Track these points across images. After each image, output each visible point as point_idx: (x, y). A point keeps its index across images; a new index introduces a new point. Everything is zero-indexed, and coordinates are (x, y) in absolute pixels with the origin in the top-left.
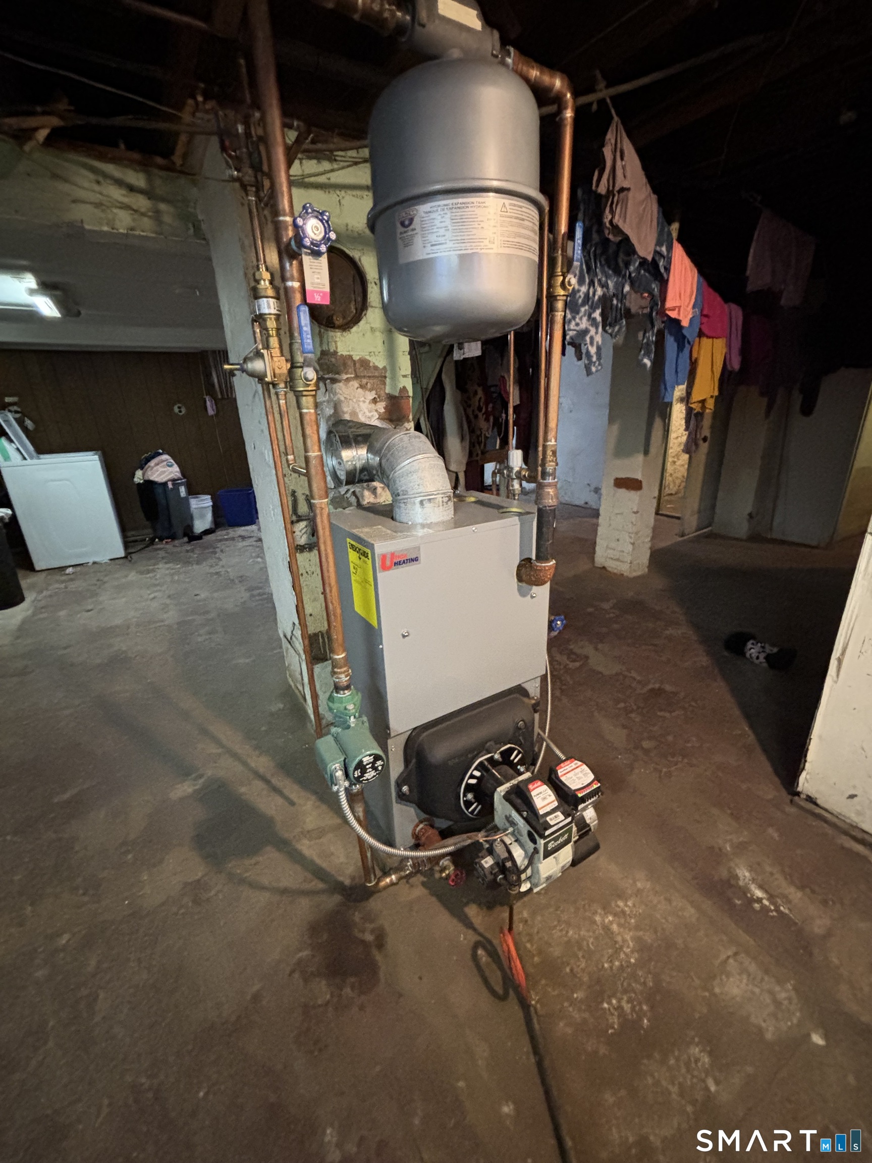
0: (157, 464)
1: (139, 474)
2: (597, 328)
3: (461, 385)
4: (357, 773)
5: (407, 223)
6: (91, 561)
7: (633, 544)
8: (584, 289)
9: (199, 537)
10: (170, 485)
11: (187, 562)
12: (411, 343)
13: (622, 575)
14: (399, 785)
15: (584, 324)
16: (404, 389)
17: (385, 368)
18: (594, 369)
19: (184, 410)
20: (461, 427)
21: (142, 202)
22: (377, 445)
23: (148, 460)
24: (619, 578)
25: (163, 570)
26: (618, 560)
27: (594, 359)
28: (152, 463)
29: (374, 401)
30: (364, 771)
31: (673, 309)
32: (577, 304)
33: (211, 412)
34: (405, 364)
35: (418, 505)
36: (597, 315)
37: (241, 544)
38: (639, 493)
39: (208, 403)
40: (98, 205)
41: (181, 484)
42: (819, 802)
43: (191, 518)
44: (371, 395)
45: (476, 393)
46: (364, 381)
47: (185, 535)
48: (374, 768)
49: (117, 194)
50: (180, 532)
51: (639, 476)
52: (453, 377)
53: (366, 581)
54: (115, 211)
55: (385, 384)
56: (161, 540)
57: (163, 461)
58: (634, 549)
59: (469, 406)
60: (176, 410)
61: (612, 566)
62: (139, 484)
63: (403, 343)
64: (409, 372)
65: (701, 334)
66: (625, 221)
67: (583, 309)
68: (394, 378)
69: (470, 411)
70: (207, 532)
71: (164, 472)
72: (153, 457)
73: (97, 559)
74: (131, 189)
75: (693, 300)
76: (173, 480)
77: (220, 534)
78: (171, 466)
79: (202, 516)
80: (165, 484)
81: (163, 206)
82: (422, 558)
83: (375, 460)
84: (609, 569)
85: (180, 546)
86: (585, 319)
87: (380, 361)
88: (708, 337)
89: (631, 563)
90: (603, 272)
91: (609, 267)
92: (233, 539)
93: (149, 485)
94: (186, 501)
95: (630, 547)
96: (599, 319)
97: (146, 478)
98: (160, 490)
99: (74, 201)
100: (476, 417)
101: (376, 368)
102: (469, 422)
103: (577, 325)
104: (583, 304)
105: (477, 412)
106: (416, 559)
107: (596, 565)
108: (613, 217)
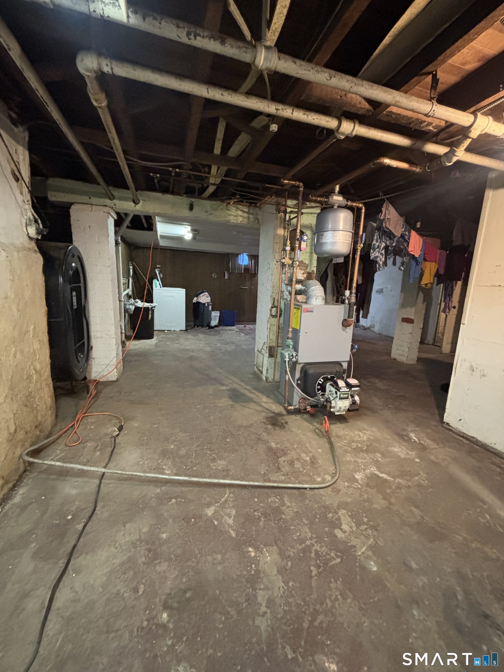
0: (203, 296)
1: (195, 299)
2: (383, 256)
3: (335, 274)
4: (291, 357)
5: (322, 235)
6: (173, 329)
7: (409, 348)
8: (378, 244)
9: (212, 328)
10: (206, 305)
11: (210, 335)
12: (318, 257)
13: (403, 362)
14: (298, 380)
15: (377, 254)
16: (313, 271)
17: (308, 264)
18: (381, 269)
19: (216, 276)
20: (333, 291)
21: (246, 215)
22: (304, 284)
23: (200, 294)
24: (402, 364)
25: (201, 336)
26: (402, 355)
27: (381, 266)
28: (202, 295)
29: (303, 273)
30: (293, 358)
31: (412, 251)
32: (375, 248)
33: (226, 277)
34: (315, 263)
35: (315, 299)
36: (383, 252)
37: (230, 332)
38: (412, 325)
39: (226, 274)
40: (235, 216)
41: (210, 305)
42: (451, 424)
43: (211, 320)
44: (302, 272)
45: (342, 277)
46: (301, 267)
47: (207, 326)
48: (296, 358)
49: (240, 213)
50: (205, 324)
51: (413, 318)
52: (333, 270)
53: (298, 316)
54: (239, 217)
55: (307, 269)
56: (198, 327)
57: (205, 295)
58: (409, 350)
59: (338, 282)
60: (213, 275)
61: (399, 358)
62: (194, 303)
63: (315, 257)
64: (316, 265)
65: (425, 260)
66: (390, 225)
67: (377, 250)
68: (311, 267)
69: (338, 284)
70: (216, 326)
71: (205, 299)
72: (202, 293)
73: (175, 329)
74: (244, 212)
75: (420, 248)
76: (208, 303)
77: (220, 328)
78: (207, 297)
79: (215, 320)
80: (204, 304)
81: (251, 216)
82: (314, 311)
83: (303, 288)
84: (397, 360)
85: (206, 329)
86: (377, 253)
87: (307, 262)
88: (429, 261)
89: (407, 357)
90: (385, 239)
91: (387, 237)
92: (226, 330)
93: (198, 303)
94: (210, 312)
95: (408, 349)
96: (384, 253)
97: (198, 301)
98: (202, 307)
99: (229, 215)
100: (341, 287)
101: (305, 264)
102: (337, 289)
103: (375, 254)
104: (377, 248)
105: (341, 285)
106: (312, 311)
107: (392, 357)
108: (386, 224)
